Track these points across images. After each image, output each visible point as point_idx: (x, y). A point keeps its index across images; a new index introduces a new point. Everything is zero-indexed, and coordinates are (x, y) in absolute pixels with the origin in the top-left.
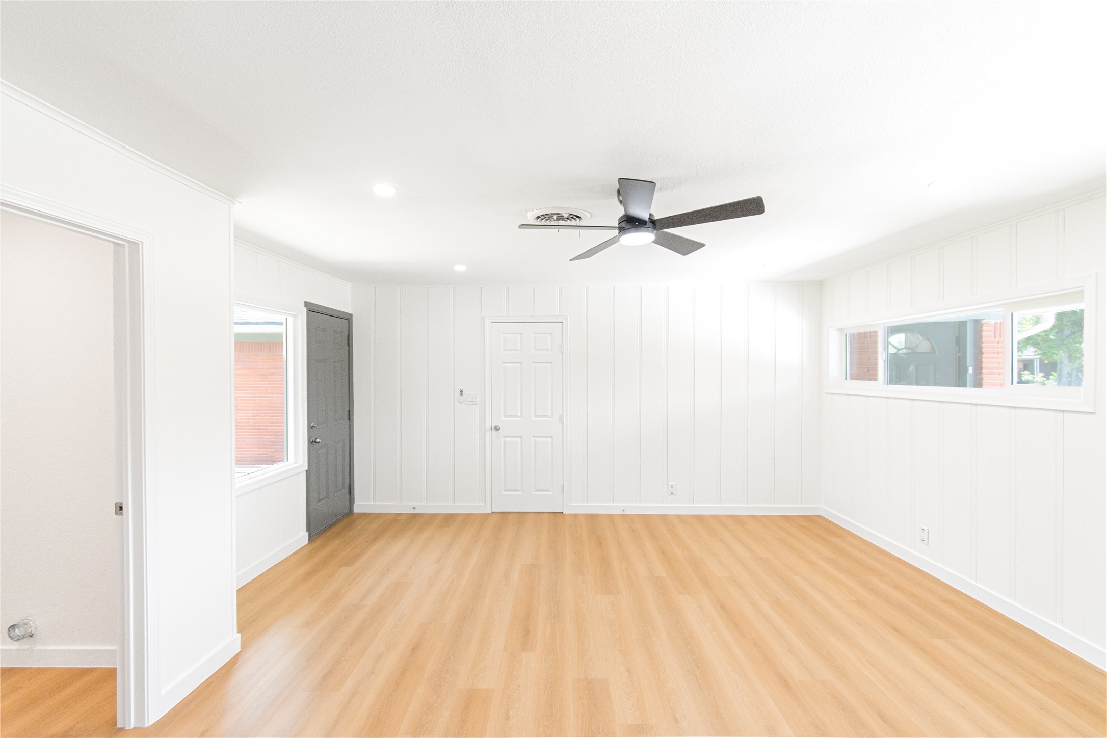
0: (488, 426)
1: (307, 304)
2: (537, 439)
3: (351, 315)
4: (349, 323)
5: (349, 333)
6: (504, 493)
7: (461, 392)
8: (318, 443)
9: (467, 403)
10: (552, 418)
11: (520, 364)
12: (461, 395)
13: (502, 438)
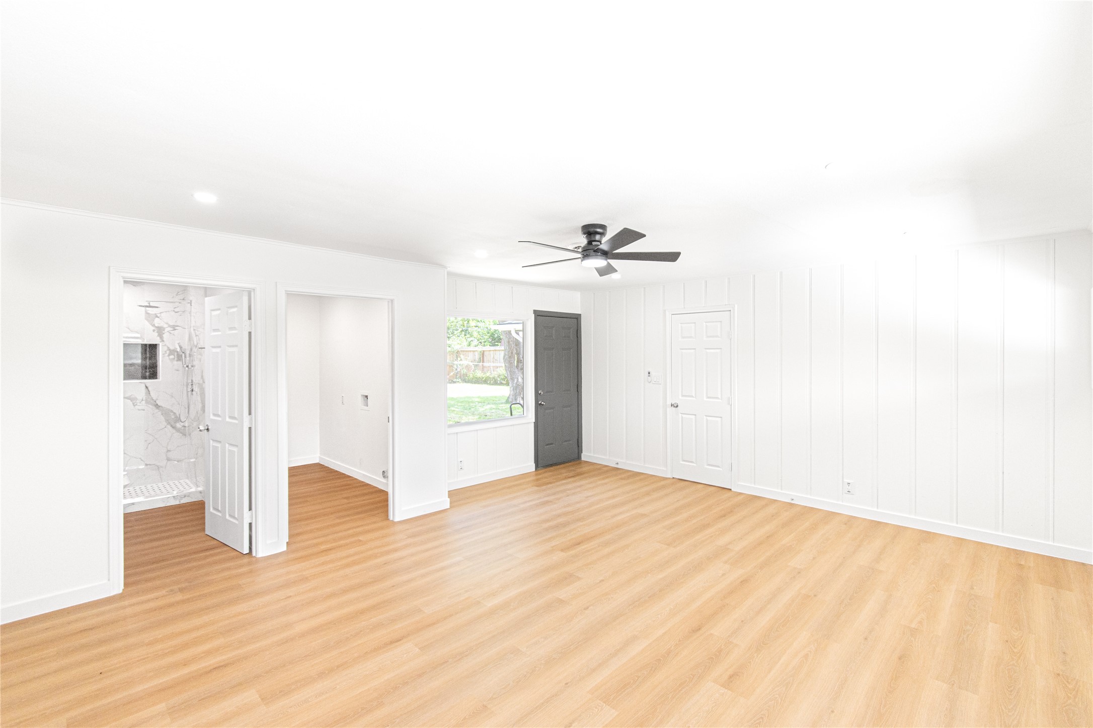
0: (669, 403)
1: (535, 312)
2: (709, 418)
3: (580, 315)
4: (577, 321)
5: (577, 327)
6: (681, 462)
7: (649, 373)
8: (543, 405)
9: (654, 383)
10: (722, 400)
11: (694, 350)
12: (649, 376)
13: (680, 415)
